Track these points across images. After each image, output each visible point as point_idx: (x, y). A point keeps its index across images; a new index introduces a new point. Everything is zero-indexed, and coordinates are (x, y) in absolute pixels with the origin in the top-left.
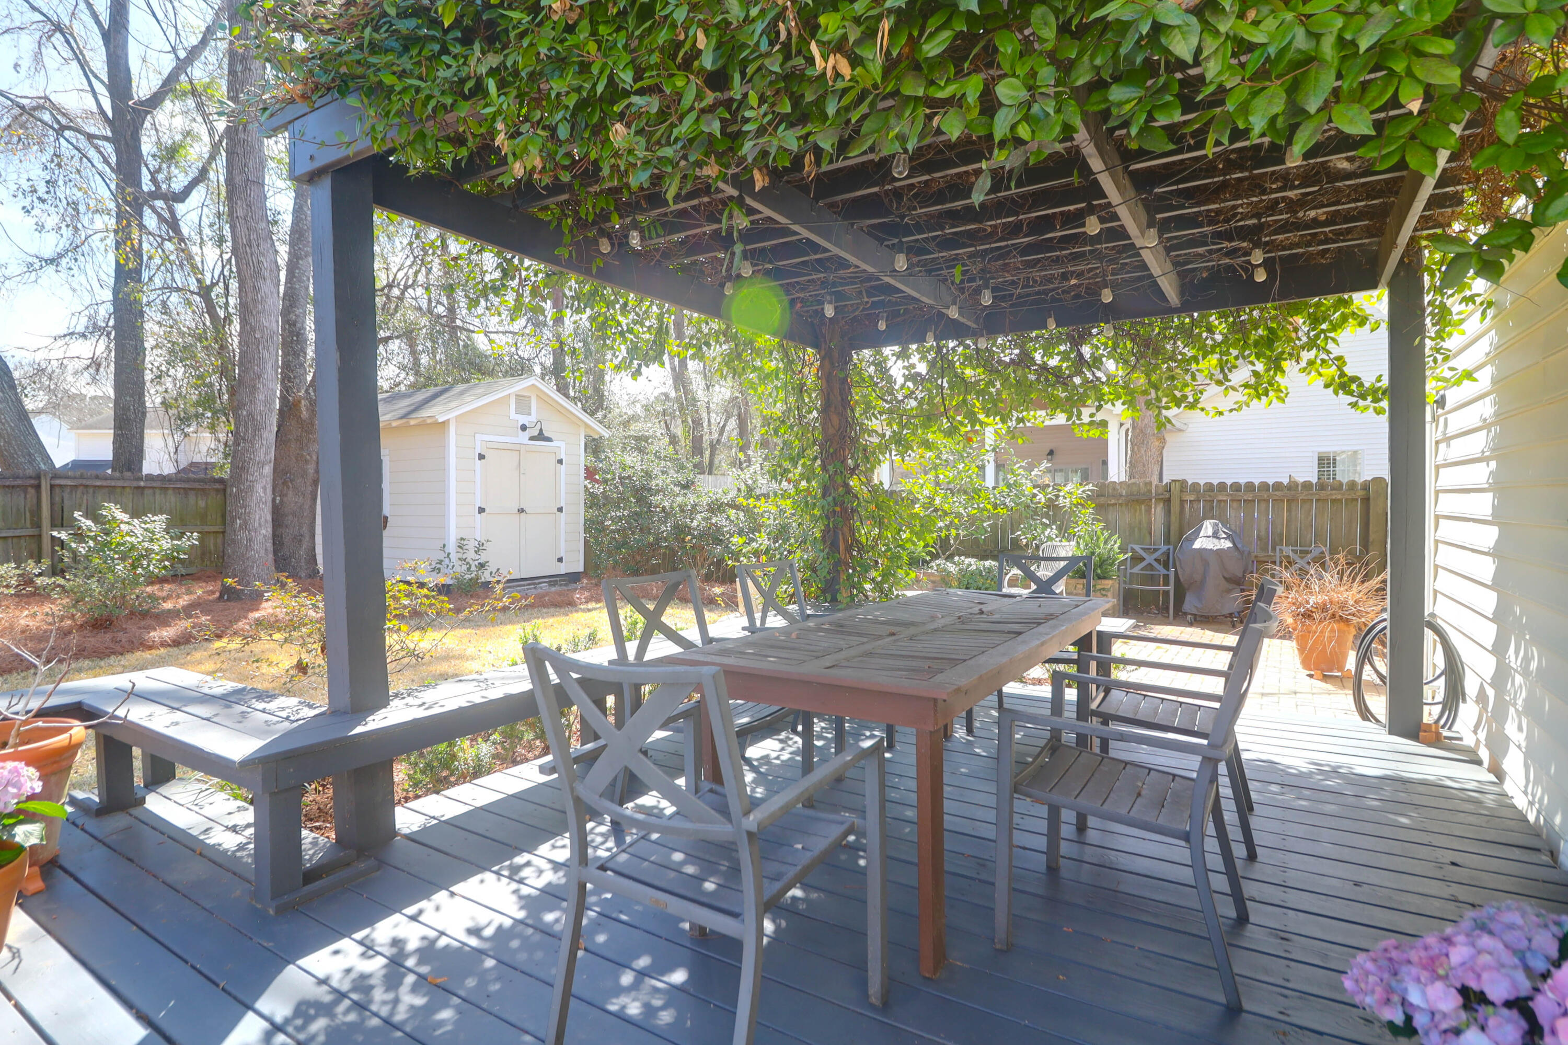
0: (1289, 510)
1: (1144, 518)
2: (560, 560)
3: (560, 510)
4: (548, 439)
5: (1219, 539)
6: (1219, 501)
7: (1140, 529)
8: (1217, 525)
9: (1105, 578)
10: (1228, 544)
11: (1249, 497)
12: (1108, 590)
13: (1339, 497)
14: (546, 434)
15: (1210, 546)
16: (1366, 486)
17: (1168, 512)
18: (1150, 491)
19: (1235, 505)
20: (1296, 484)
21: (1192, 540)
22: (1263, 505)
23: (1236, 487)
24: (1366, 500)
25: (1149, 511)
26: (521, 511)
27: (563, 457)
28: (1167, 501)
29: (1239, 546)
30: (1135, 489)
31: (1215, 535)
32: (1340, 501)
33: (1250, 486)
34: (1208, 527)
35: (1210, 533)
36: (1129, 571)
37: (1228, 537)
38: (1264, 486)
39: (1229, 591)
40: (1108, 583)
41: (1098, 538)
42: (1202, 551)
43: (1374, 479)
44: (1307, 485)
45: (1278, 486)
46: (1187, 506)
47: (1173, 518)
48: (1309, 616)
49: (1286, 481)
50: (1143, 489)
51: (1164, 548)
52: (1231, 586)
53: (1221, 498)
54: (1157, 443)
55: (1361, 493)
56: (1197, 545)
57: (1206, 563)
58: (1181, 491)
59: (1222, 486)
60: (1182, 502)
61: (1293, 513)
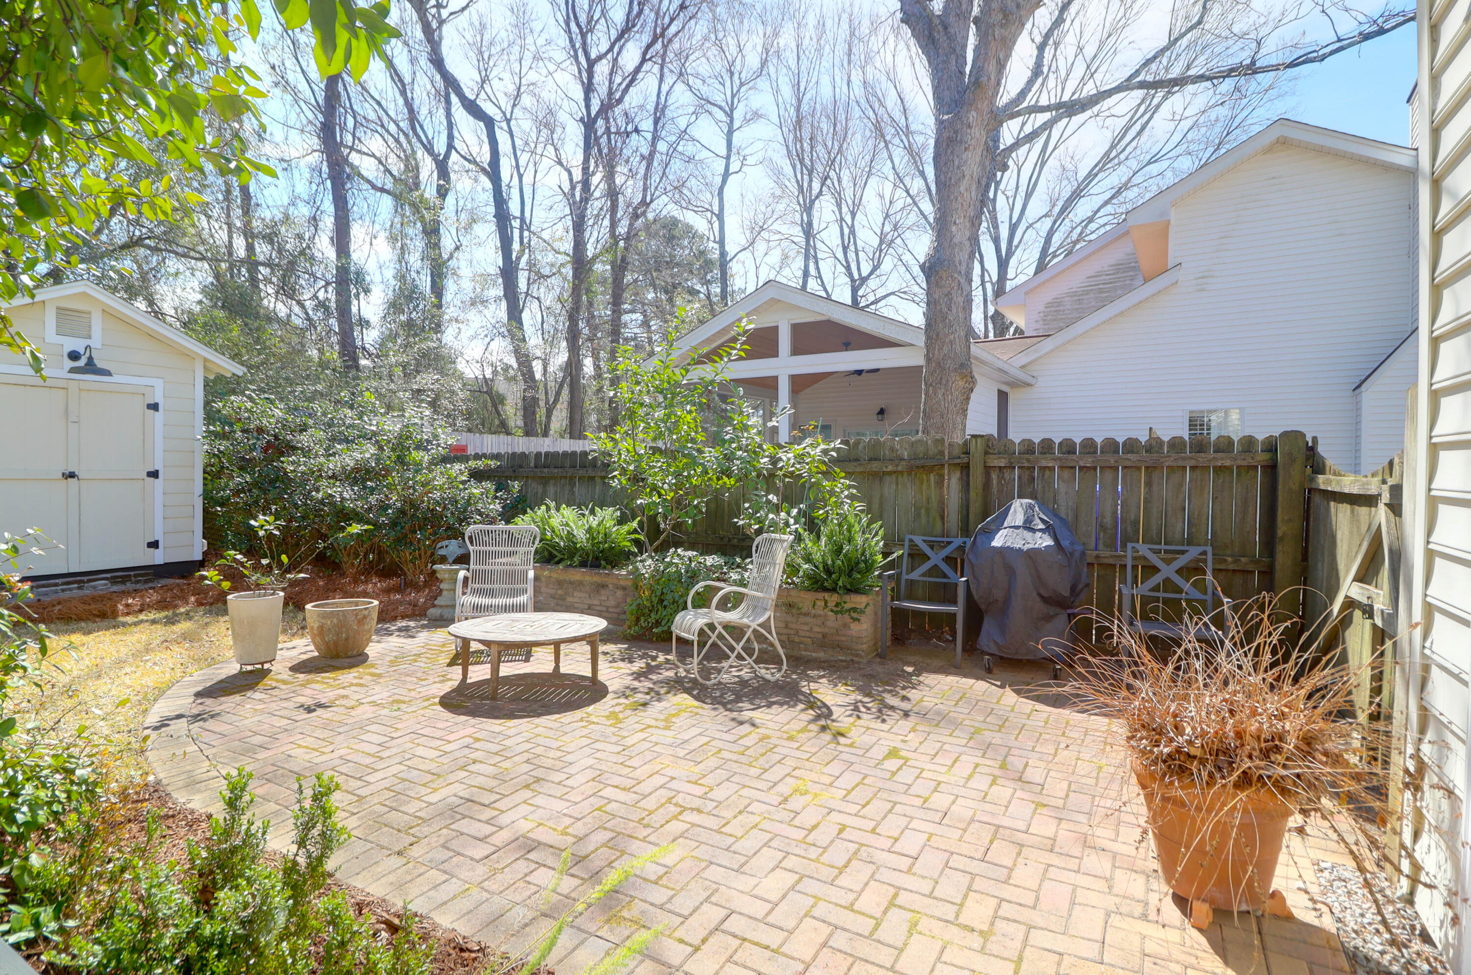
0: (1149, 484)
1: (934, 493)
2: (154, 545)
3: (154, 474)
4: (107, 373)
5: (1033, 531)
6: (1043, 469)
7: (928, 510)
8: (1031, 507)
9: (857, 591)
10: (1047, 541)
11: (1088, 461)
12: (862, 612)
13: (1228, 463)
14: (99, 364)
15: (1018, 544)
16: (1271, 446)
17: (966, 486)
18: (942, 453)
19: (1066, 474)
20: (1160, 442)
21: (990, 533)
22: (1109, 475)
23: (1068, 447)
24: (1271, 469)
25: (940, 483)
26: (72, 475)
27: (159, 399)
28: (965, 468)
29: (1065, 543)
30: (921, 449)
31: (1028, 526)
32: (1229, 469)
33: (1089, 445)
34: (1017, 512)
35: (1019, 520)
36: (905, 577)
37: (1049, 529)
38: (1111, 445)
39: (1049, 618)
40: (859, 601)
41: (850, 527)
42: (1003, 551)
43: (1285, 434)
44: (1176, 444)
45: (1131, 445)
46: (994, 476)
47: (973, 495)
48: (1183, 771)
49: (1144, 438)
50: (933, 451)
51: (958, 541)
52: (1052, 610)
53: (1044, 463)
54: (961, 383)
55: (1262, 457)
56: (998, 541)
57: (1011, 572)
58: (986, 453)
59: (1047, 444)
60: (988, 469)
61: (1155, 488)
